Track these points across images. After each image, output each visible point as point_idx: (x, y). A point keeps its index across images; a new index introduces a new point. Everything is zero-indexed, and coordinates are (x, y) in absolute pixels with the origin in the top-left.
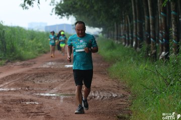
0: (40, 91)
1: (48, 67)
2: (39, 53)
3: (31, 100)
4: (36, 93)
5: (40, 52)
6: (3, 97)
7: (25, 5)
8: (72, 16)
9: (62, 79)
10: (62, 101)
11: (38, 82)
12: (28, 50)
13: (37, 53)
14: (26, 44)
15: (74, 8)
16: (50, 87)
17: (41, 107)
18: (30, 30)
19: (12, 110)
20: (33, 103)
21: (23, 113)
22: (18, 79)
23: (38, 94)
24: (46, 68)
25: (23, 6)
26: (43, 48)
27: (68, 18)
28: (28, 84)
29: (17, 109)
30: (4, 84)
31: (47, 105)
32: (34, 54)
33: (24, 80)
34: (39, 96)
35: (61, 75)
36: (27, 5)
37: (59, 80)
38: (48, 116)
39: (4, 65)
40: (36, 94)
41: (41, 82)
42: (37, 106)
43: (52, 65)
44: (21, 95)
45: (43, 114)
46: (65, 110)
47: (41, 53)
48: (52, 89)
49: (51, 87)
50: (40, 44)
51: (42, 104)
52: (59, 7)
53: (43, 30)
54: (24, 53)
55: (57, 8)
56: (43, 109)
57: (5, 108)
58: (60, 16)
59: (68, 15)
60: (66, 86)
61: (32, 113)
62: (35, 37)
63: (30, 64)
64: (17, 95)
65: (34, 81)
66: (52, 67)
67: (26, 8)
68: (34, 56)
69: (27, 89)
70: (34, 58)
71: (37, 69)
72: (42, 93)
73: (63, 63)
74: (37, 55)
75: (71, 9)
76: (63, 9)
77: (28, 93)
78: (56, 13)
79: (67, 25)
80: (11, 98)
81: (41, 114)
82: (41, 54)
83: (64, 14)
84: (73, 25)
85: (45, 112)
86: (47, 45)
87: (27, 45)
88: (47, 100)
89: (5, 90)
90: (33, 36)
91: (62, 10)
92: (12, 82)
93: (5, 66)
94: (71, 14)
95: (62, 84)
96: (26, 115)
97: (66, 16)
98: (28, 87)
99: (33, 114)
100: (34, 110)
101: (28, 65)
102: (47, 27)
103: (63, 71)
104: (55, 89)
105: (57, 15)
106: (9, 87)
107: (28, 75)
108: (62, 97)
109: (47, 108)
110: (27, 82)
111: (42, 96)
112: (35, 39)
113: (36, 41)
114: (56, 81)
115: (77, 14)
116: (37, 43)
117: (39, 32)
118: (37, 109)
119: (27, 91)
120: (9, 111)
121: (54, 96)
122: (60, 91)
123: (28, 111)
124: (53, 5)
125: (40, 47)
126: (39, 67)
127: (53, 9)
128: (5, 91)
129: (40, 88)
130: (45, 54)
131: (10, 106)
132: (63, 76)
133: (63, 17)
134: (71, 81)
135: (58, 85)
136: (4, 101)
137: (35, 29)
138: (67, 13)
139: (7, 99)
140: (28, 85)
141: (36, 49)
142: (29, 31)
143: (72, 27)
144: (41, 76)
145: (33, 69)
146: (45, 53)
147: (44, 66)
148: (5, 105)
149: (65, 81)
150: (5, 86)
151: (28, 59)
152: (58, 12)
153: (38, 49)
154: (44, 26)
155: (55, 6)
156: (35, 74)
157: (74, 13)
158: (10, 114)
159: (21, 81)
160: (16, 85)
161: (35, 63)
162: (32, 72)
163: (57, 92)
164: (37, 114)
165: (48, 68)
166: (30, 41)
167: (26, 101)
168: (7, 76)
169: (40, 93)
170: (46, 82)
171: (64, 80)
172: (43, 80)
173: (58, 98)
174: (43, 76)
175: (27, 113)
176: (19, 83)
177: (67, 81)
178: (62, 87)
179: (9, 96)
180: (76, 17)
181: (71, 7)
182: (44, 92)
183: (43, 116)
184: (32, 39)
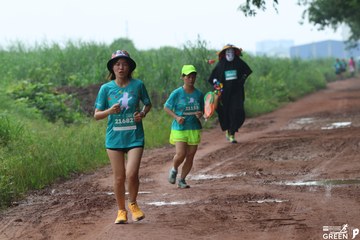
0: (285, 178)
1: (298, 128)
2: (279, 101)
3: (267, 196)
4: (277, 180)
5: (281, 99)
6: (212, 191)
7: (248, 7)
8: (343, 23)
9: (329, 150)
10: (328, 195)
11: (281, 159)
12: (258, 96)
13: (275, 102)
14: (254, 84)
15: (346, 7)
16: (304, 167)
17: (287, 209)
18: (261, 56)
19: (231, 216)
20: (272, 201)
21: (253, 222)
22: (240, 155)
23: (280, 183)
24: (294, 131)
25: (246, 9)
26: (288, 91)
27: (335, 29)
28: (261, 163)
29: (240, 214)
30: (213, 166)
31: (299, 204)
32: (271, 104)
33: (253, 157)
34: (282, 186)
35: (325, 142)
36: (253, 7)
37: (321, 153)
38: (301, 227)
39: (212, 128)
40: (277, 183)
41: (286, 159)
42: (279, 206)
43: (307, 124)
44: (247, 186)
45: (292, 222)
46: (335, 214)
47: (285, 100)
48: (308, 171)
49: (305, 169)
50: (281, 83)
51: (289, 203)
52: (317, 7)
53: (285, 55)
54: (250, 103)
55: (312, 10)
56: (291, 213)
57: (216, 213)
58: (318, 26)
59: (335, 23)
60: (336, 165)
61: (270, 220)
62: (270, 69)
63: (263, 124)
64: (240, 188)
65: (272, 157)
66: (307, 128)
67: (251, 13)
68: (271, 107)
69: (258, 173)
70: (271, 112)
71: (277, 133)
72: (289, 180)
73: (328, 119)
74: (276, 106)
75: (341, 10)
76: (324, 10)
77: (261, 181)
78: (311, 20)
79: (334, 43)
80: (227, 193)
81: (288, 222)
82: (284, 103)
83: (326, 21)
84: (345, 42)
85: (296, 218)
86: (295, 84)
87: (256, 87)
88: (297, 195)
89: (214, 177)
90: (266, 68)
91: (323, 13)
92: (227, 161)
93: (213, 131)
94: (341, 20)
95: (328, 162)
96: (258, 225)
97: (330, 25)
98: (260, 170)
99: (271, 223)
100: (275, 215)
101: (259, 125)
102: (293, 49)
103: (329, 134)
104: (314, 171)
105: (313, 23)
106: (224, 171)
107: (260, 146)
108: (329, 188)
109: (300, 210)
110: (259, 159)
111: (288, 187)
112: (270, 74)
113: (273, 77)
114: (315, 155)
115: (353, 20)
116: (276, 81)
117: (279, 60)
118: (280, 212)
119: (258, 177)
120: (224, 219)
121: (313, 186)
122: (323, 176)
123: (262, 219)
124: (305, 4)
125: (282, 89)
126: (281, 129)
127: (305, 11)
128: (216, 180)
129: (283, 172)
130: (291, 103)
131: (226, 209)
132: (329, 145)
133: (326, 27)
134: (345, 154)
135: (319, 164)
136: (215, 200)
137: (271, 54)
138: (333, 19)
139: (219, 194)
140: (260, 166)
141: (274, 93)
142: (258, 58)
143: (344, 46)
144: (286, 147)
145: (269, 133)
146: (292, 100)
147: (291, 127)
148: (216, 208)
149: (333, 155)
150: (214, 169)
151: (259, 115)
152: (314, 17)
153: (278, 94)
154: (287, 46)
155: (308, 6)
156: (274, 143)
157: (346, 17)
158: (227, 225)
159: (247, 159)
160: (238, 167)
161: (272, 122)
162: (267, 140)
163: (319, 177)
164: (279, 222)
165: (299, 130)
166: (262, 78)
167: (256, 197)
168: (218, 151)
169: (284, 180)
170: (295, 158)
171: (330, 153)
172: (290, 155)
173: (321, 190)
174: (290, 146)
175: (260, 222)
176: (242, 163)
177: (338, 154)
178: (328, 166)
179: (224, 190)
180: (350, 26)
181: (340, 5)
182: (292, 178)
183: (292, 227)
184: (265, 74)
